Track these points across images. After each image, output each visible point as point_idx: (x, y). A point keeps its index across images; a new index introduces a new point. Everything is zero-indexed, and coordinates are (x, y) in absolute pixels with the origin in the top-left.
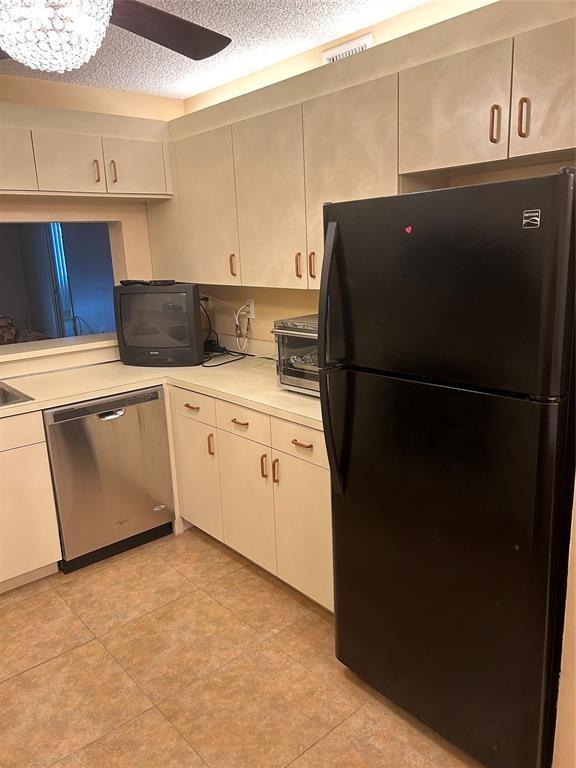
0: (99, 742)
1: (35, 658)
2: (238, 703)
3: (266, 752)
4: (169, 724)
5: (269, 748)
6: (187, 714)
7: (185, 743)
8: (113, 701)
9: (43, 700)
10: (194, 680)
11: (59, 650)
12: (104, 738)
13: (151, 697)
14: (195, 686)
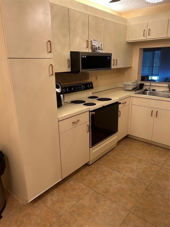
0: (132, 179)
1: (147, 160)
2: (161, 204)
3: (149, 215)
4: (145, 190)
5: (150, 215)
6: (150, 193)
7: (141, 195)
8: (144, 177)
9: (137, 166)
10: (162, 191)
11: (152, 163)
12: (133, 179)
13: (150, 184)
14: (161, 192)
